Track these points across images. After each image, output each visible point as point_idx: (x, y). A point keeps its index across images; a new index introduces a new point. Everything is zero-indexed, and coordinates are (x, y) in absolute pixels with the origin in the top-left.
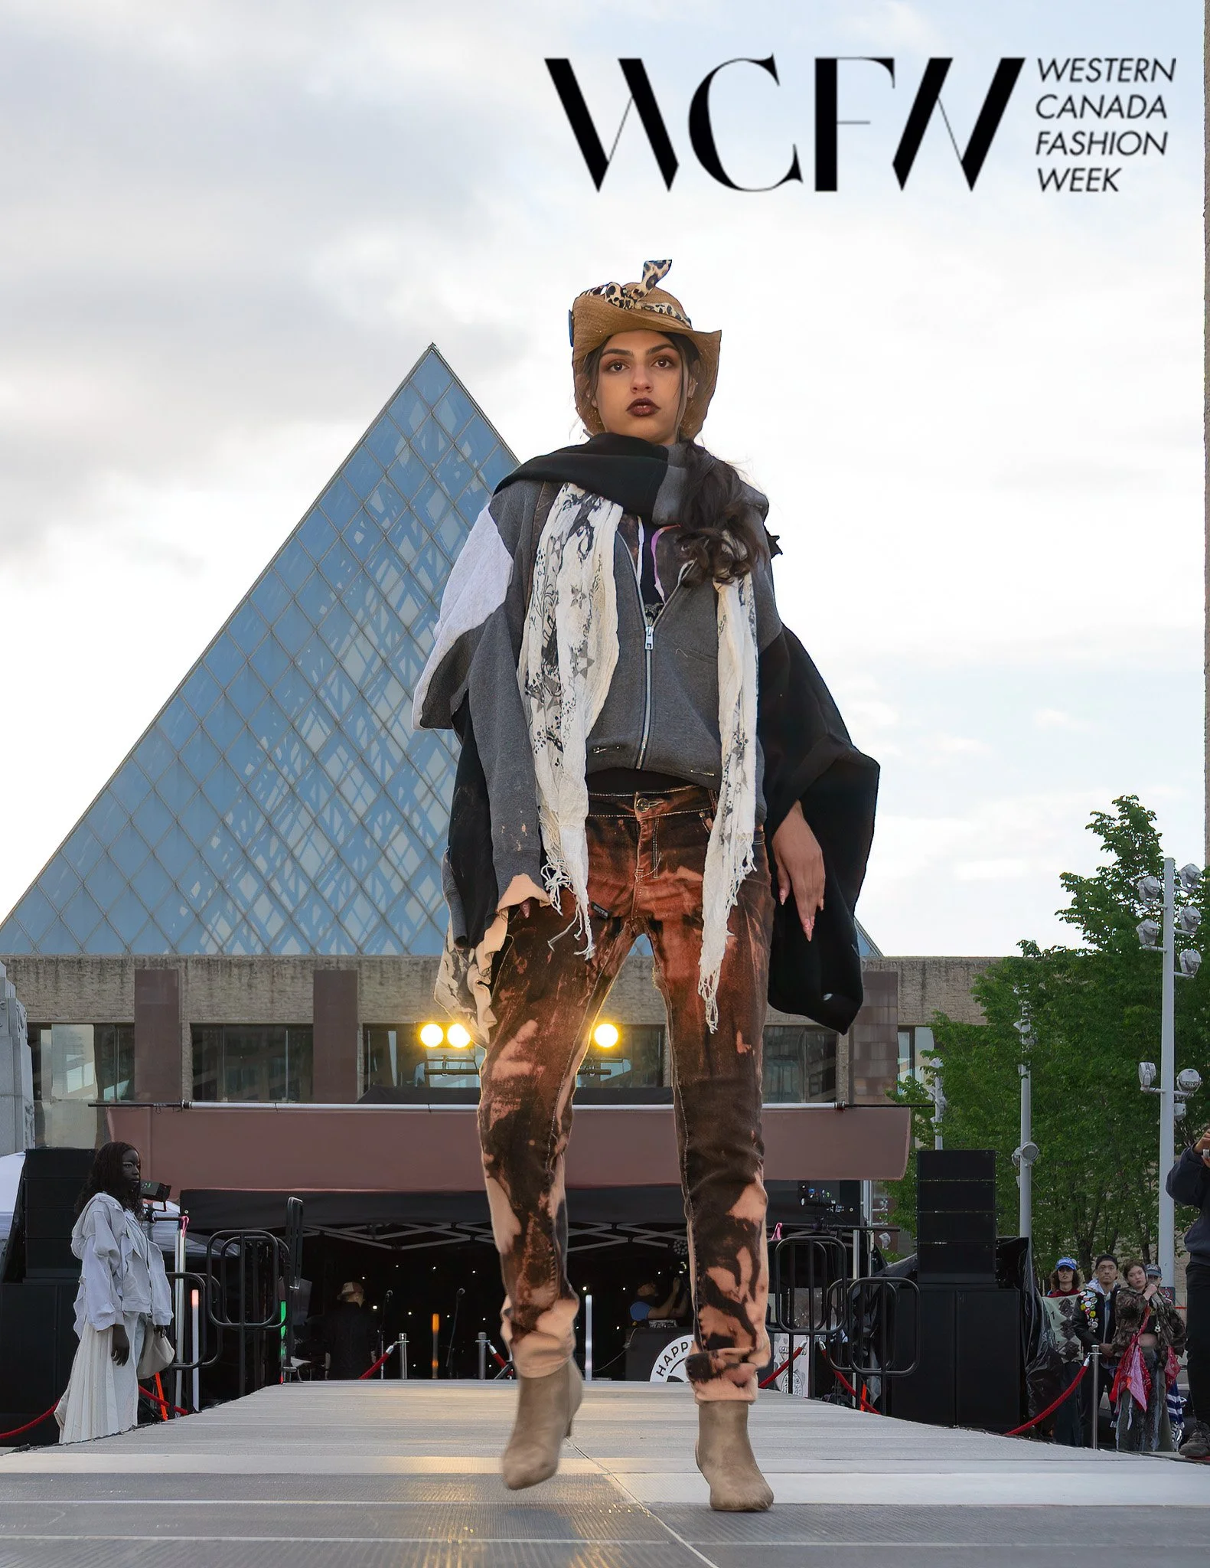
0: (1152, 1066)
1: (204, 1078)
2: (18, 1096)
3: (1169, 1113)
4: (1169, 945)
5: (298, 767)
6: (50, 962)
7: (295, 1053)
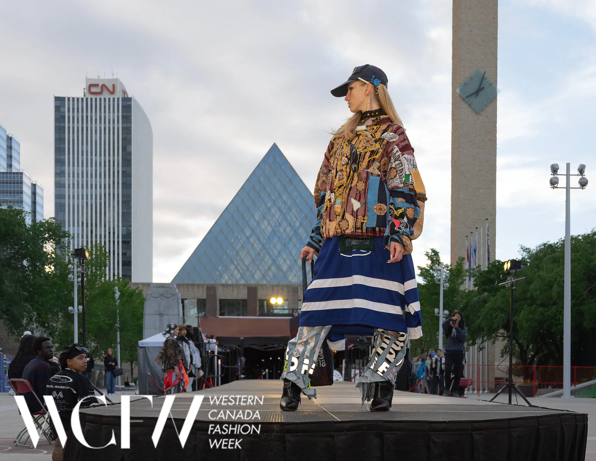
0: (438, 309)
1: (222, 311)
2: (179, 315)
3: (442, 321)
4: (442, 283)
5: (244, 240)
6: (186, 285)
7: (243, 306)
